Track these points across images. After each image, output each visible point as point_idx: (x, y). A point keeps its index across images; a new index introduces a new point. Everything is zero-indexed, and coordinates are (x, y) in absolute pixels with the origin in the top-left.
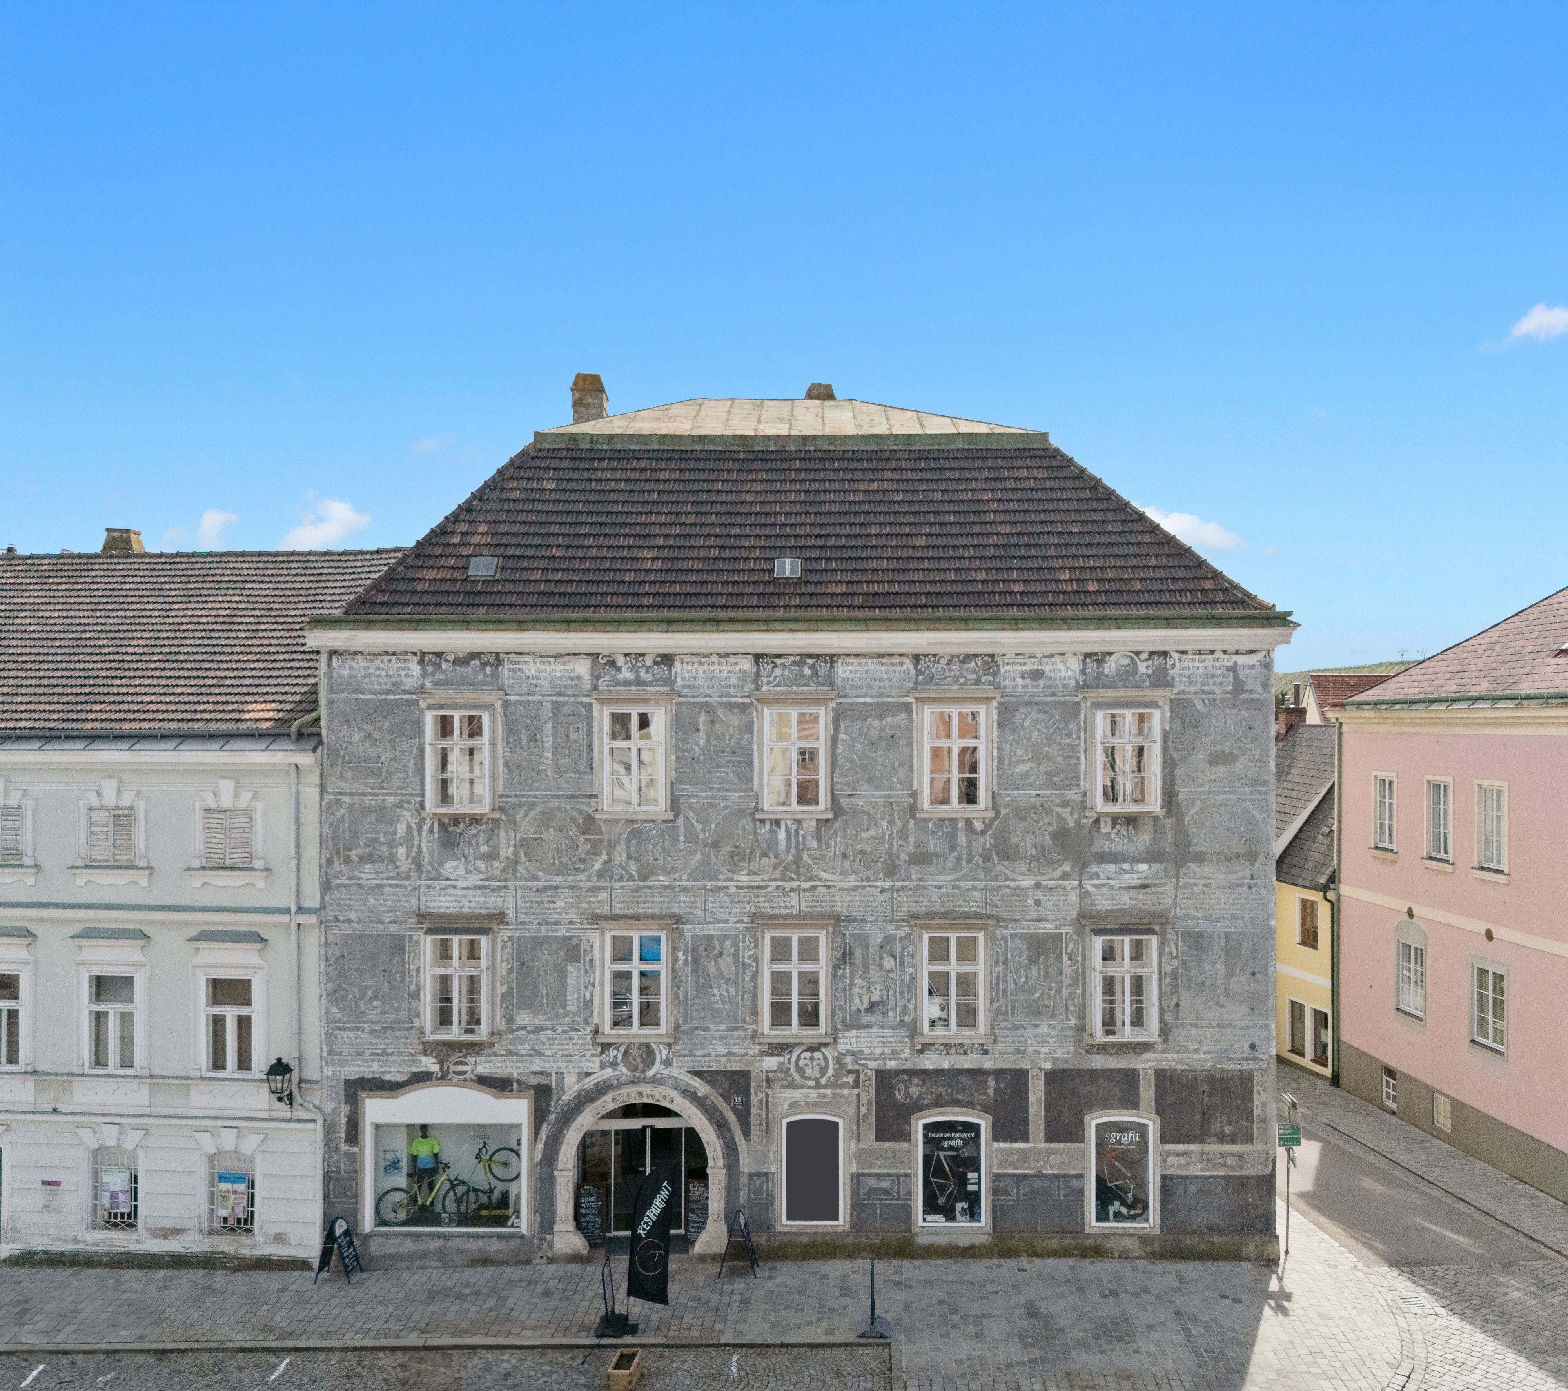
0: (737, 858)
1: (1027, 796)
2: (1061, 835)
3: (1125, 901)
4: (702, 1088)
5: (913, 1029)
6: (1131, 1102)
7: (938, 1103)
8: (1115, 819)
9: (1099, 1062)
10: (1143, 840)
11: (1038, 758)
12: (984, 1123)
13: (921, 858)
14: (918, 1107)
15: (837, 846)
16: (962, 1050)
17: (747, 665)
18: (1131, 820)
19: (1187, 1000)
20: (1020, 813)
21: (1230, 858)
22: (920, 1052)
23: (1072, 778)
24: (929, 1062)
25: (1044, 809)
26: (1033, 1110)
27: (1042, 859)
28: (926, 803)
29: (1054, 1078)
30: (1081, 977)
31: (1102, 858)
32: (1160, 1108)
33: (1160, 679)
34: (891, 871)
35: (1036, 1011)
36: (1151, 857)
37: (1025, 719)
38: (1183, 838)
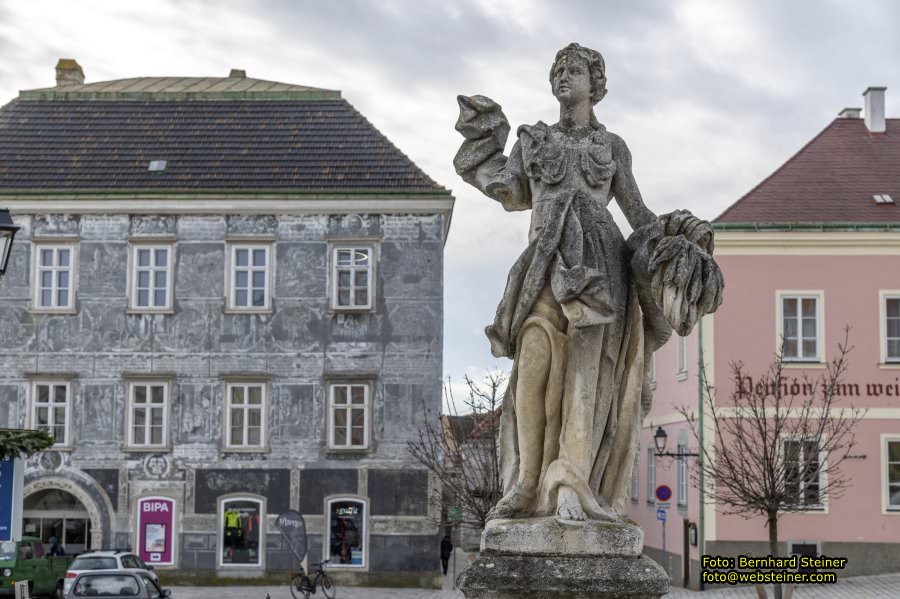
0: (115, 338)
1: (294, 301)
2: (313, 324)
3: (352, 365)
4: (89, 480)
5: (220, 443)
6: (353, 488)
7: (234, 490)
8: (347, 314)
9: (333, 465)
10: (364, 328)
11: (301, 277)
12: (262, 502)
13: (228, 338)
14: (221, 492)
15: (176, 331)
16: (249, 456)
17: (125, 221)
18: (357, 315)
19: (388, 426)
20: (289, 312)
21: (416, 340)
22: (224, 458)
23: (321, 290)
24: (229, 464)
25: (303, 309)
26: (292, 494)
27: (302, 339)
28: (232, 304)
29: (305, 474)
30: (324, 412)
31: (339, 339)
32: (371, 493)
33: (375, 231)
34: (209, 346)
35: (296, 433)
36: (369, 338)
37: (293, 254)
38: (387, 327)
